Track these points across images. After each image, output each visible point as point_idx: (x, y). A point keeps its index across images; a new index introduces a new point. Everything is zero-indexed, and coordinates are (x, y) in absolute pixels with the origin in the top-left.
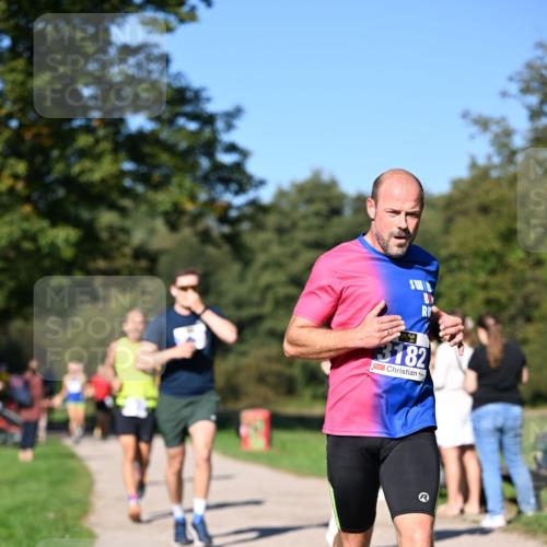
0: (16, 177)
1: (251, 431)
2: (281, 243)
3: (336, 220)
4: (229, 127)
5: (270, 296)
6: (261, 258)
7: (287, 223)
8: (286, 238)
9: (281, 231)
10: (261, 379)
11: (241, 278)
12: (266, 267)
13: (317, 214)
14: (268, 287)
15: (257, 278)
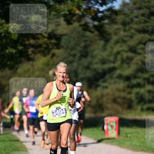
1: (110, 128)
2: (125, 31)
5: (119, 57)
6: (115, 38)
7: (128, 20)
8: (127, 27)
9: (124, 24)
10: (115, 101)
11: (104, 48)
12: (117, 42)
13: (143, 15)
14: (118, 53)
15: (112, 48)
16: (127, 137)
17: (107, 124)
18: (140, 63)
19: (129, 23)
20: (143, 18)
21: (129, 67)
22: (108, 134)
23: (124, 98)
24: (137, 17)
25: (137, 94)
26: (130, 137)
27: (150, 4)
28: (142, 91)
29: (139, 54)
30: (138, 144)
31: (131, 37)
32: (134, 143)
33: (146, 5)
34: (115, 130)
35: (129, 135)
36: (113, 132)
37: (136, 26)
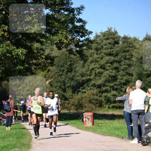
0: (4, 31)
1: (87, 120)
2: (97, 54)
3: (116, 45)
4: (79, 13)
5: (93, 72)
6: (91, 59)
7: (99, 47)
8: (99, 52)
9: (97, 49)
10: (90, 101)
11: (83, 66)
12: (92, 62)
13: (110, 43)
14: (93, 69)
16: (99, 126)
17: (86, 117)
18: (108, 76)
19: (100, 49)
20: (110, 46)
21: (100, 79)
22: (86, 124)
23: (97, 100)
24: (105, 45)
25: (106, 97)
26: (101, 126)
27: (114, 36)
28: (109, 95)
29: (107, 70)
30: (106, 131)
31: (102, 59)
32: (103, 130)
33: (112, 36)
34: (91, 122)
35: (100, 125)
36: (89, 123)
37: (105, 51)
